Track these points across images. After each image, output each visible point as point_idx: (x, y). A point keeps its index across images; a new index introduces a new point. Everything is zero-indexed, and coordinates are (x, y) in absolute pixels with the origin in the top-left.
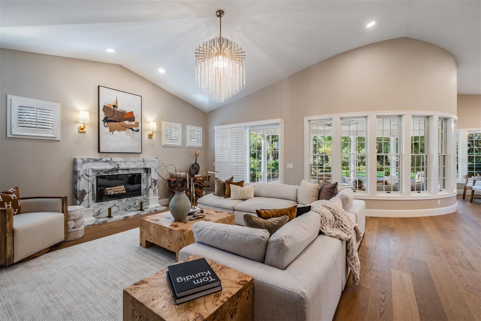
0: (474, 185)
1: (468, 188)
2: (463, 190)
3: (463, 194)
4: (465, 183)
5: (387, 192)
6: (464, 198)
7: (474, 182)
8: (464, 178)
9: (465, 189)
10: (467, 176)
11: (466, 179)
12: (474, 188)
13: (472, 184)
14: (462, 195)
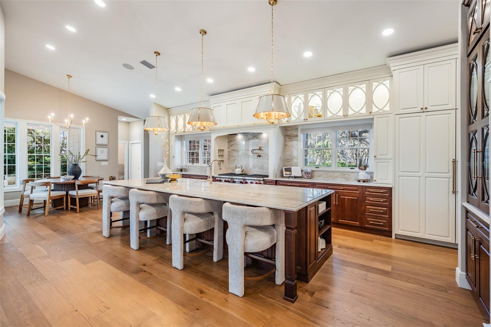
0: (32, 192)
1: (25, 197)
2: (20, 199)
4: (22, 190)
6: (20, 211)
7: (32, 188)
8: (21, 184)
9: (22, 198)
10: (25, 181)
11: (23, 185)
12: (32, 196)
13: (30, 191)
14: (18, 206)
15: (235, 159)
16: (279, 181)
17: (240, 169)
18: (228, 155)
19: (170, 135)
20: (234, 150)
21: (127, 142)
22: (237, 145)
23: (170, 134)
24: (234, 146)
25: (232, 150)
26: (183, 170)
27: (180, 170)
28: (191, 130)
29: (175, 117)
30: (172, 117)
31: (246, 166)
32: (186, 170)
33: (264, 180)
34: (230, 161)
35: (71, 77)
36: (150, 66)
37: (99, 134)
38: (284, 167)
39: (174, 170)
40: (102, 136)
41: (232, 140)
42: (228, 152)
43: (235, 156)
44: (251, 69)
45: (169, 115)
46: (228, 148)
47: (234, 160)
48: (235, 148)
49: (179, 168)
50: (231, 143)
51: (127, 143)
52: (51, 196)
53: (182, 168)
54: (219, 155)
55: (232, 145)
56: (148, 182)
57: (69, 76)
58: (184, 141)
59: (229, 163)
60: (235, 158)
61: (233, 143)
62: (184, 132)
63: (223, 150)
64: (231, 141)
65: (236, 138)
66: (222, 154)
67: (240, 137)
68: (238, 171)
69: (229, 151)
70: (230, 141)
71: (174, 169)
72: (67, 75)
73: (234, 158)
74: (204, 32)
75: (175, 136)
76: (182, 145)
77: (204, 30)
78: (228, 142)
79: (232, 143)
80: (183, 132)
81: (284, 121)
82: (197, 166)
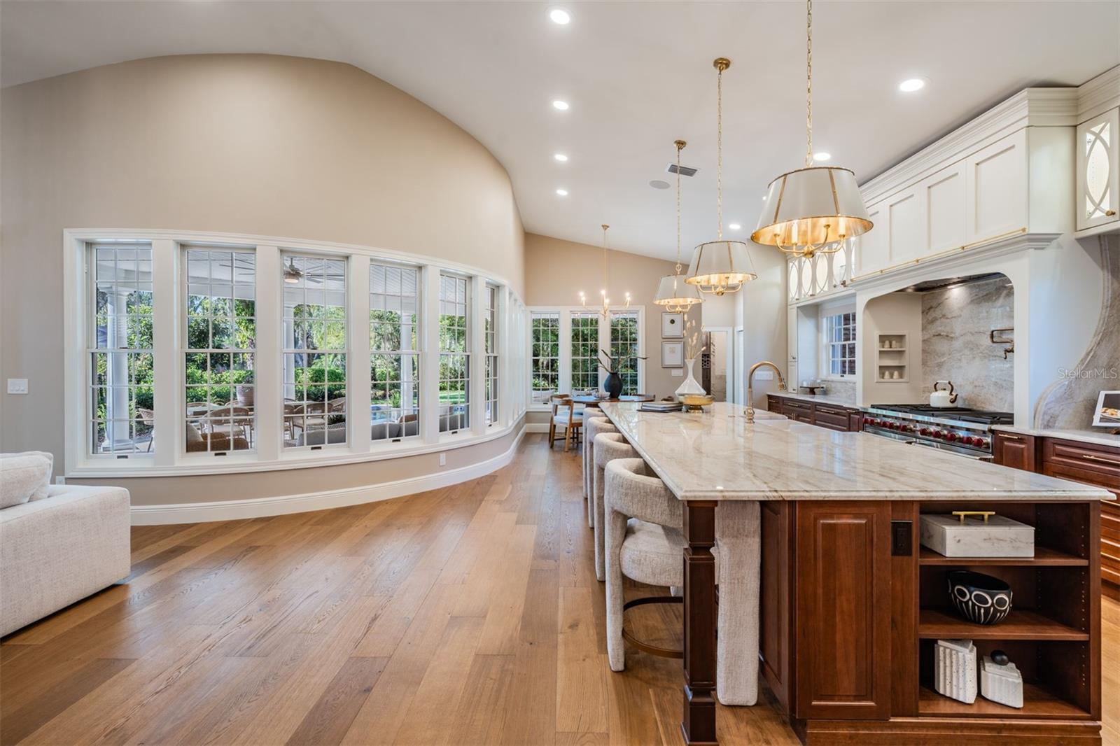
2: (549, 424)
3: (549, 431)
5: (313, 449)
14: (547, 433)
15: (942, 363)
16: (1053, 441)
17: (947, 393)
18: (924, 351)
19: (789, 307)
20: (939, 335)
21: (731, 328)
22: (947, 318)
23: (789, 304)
24: (938, 323)
25: (934, 336)
26: (815, 390)
27: (808, 390)
28: (826, 289)
29: (796, 263)
30: (791, 264)
31: (977, 384)
32: (825, 392)
33: (992, 431)
34: (928, 369)
35: (608, 227)
36: (689, 172)
37: (667, 318)
38: (1104, 390)
39: (794, 390)
40: (673, 322)
41: (934, 304)
42: (923, 341)
43: (943, 355)
44: (912, 85)
45: (787, 261)
46: (923, 330)
47: (940, 365)
48: (942, 328)
49: (805, 385)
50: (932, 314)
51: (730, 330)
52: (573, 422)
53: (814, 386)
54: (881, 352)
55: (933, 321)
56: (643, 408)
57: (605, 227)
58: (822, 318)
59: (925, 373)
60: (943, 360)
61: (937, 314)
62: (812, 297)
63: (901, 338)
64: (931, 308)
65: (946, 297)
66: (901, 347)
67: (956, 294)
68: (939, 399)
69: (926, 338)
70: (928, 307)
71: (796, 388)
72: (603, 226)
73: (939, 361)
74: (722, 64)
75: (798, 307)
76: (818, 328)
77: (721, 59)
78: (923, 312)
79: (934, 315)
80: (811, 295)
81: (1098, 214)
82: (850, 382)
